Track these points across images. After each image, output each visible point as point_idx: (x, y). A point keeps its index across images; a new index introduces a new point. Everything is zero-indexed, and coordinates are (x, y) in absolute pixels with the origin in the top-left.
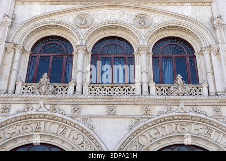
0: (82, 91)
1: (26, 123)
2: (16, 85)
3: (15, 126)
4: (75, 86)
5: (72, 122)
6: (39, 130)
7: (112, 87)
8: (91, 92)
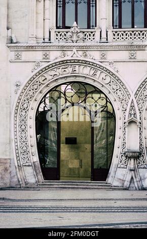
0: (107, 37)
1: (64, 67)
2: (50, 32)
3: (55, 69)
4: (101, 32)
5: (101, 66)
6: (75, 72)
7: (133, 32)
8: (115, 37)
